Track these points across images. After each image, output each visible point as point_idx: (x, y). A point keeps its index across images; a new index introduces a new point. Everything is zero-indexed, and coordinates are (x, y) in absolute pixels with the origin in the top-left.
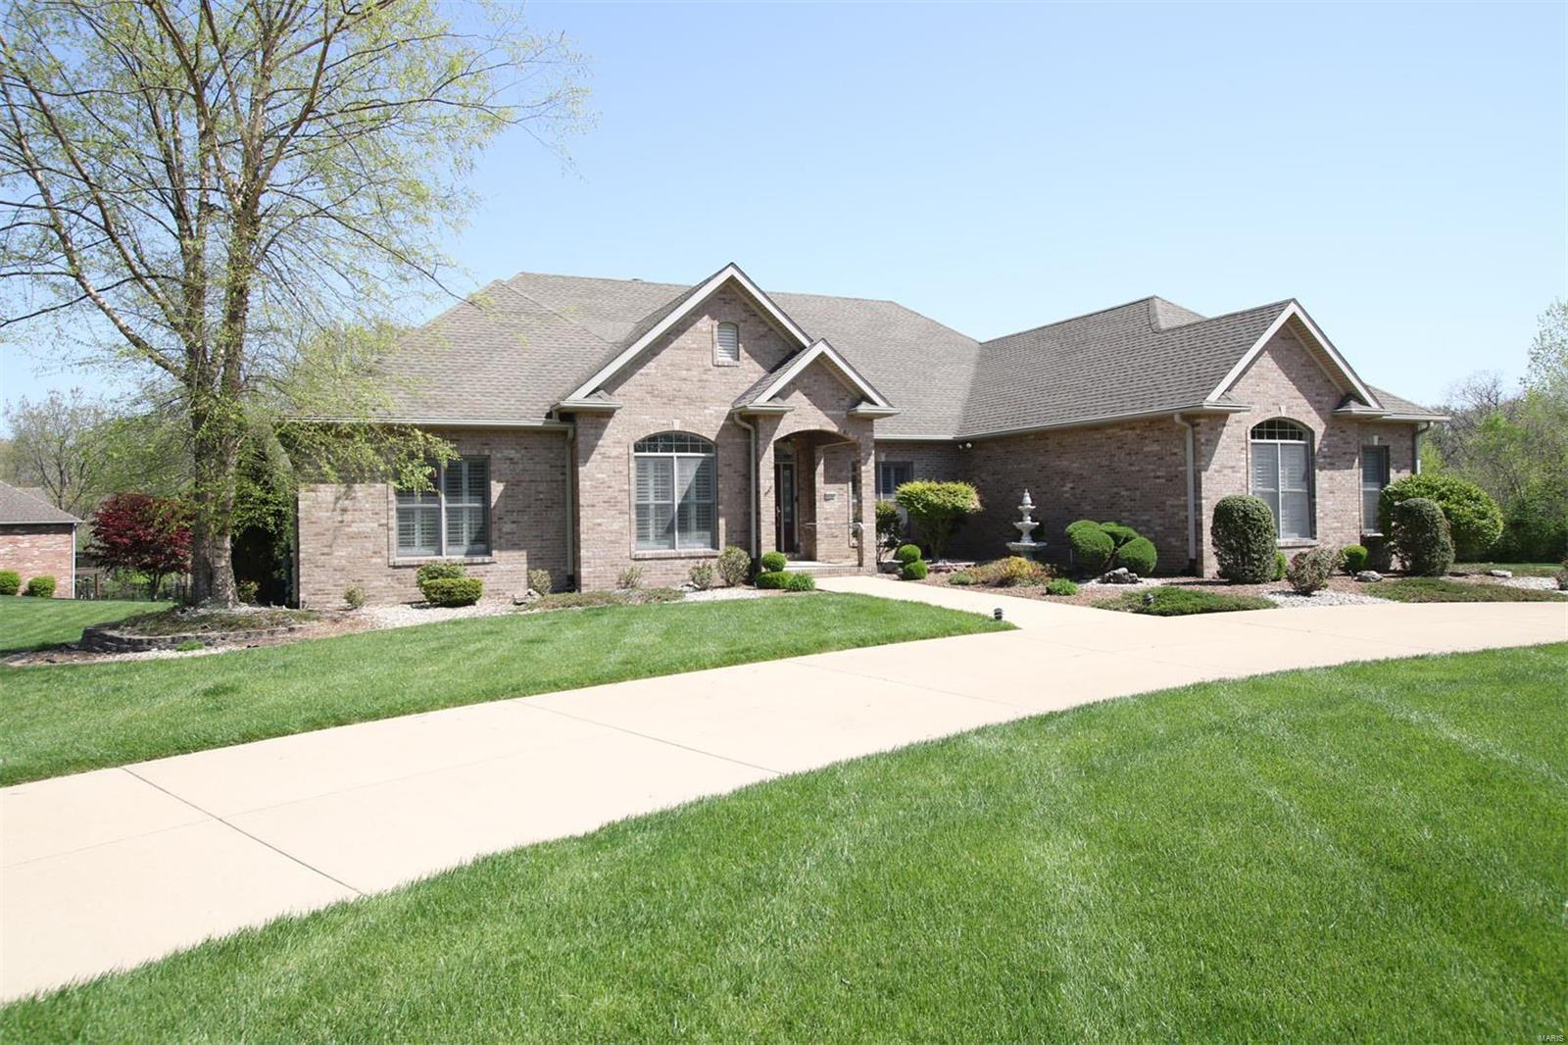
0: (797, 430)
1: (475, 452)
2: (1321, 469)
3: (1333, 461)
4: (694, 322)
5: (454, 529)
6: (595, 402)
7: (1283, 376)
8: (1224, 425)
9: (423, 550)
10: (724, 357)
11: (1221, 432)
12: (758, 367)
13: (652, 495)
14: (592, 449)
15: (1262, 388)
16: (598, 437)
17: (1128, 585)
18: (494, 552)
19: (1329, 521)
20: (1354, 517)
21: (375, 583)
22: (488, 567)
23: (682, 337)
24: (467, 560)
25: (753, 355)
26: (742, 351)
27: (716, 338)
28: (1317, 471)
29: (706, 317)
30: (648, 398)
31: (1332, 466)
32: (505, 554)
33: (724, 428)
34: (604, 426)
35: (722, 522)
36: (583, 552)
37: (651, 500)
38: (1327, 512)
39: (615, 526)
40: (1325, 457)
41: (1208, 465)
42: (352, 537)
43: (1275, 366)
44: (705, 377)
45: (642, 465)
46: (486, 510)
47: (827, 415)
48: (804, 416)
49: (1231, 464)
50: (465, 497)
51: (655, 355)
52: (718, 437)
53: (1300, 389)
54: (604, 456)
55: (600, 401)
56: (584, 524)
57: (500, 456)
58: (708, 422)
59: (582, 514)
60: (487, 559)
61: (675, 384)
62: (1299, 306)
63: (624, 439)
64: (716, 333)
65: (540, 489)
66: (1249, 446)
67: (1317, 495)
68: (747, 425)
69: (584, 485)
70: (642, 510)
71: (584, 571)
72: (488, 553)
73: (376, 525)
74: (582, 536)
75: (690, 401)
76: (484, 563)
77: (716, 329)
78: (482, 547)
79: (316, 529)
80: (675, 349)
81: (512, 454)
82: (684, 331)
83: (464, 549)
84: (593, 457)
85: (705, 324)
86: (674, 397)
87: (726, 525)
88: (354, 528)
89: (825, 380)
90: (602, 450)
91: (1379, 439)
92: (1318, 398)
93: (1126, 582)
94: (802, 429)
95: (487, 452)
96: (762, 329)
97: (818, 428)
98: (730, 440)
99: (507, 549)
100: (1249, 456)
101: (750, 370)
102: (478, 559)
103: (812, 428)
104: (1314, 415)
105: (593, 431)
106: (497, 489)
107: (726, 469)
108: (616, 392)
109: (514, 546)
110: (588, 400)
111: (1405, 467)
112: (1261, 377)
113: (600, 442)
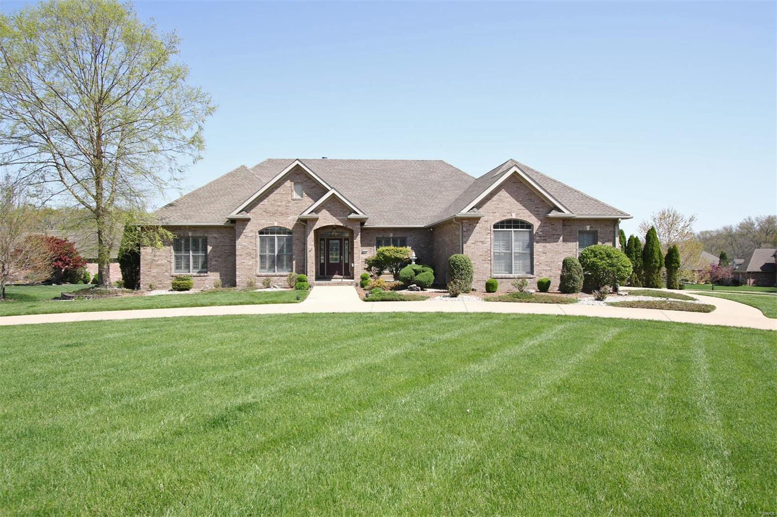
0: (324, 225)
1: (202, 235)
2: (537, 243)
3: (545, 238)
4: (284, 183)
5: (195, 262)
6: (240, 216)
7: (514, 200)
8: (477, 223)
9: (184, 271)
10: (296, 196)
11: (475, 226)
12: (311, 200)
13: (267, 251)
14: (241, 233)
15: (501, 205)
16: (244, 229)
17: (415, 292)
18: (208, 272)
19: (542, 267)
20: (559, 265)
21: (166, 282)
22: (206, 278)
23: (279, 189)
24: (198, 275)
25: (309, 195)
26: (304, 193)
27: (293, 189)
28: (535, 243)
29: (289, 181)
30: (264, 213)
31: (545, 241)
32: (212, 273)
33: (296, 225)
34: (246, 225)
35: (294, 262)
36: (237, 273)
37: (268, 253)
38: (541, 262)
39: (250, 263)
40: (540, 237)
41: (467, 240)
42: (158, 265)
43: (509, 196)
44: (288, 205)
45: (262, 240)
46: (206, 256)
47: (338, 219)
48: (326, 219)
49: (481, 240)
50: (200, 252)
51: (267, 197)
52: (293, 228)
53: (524, 206)
54: (246, 236)
55: (242, 216)
56: (238, 262)
57: (211, 236)
58: (289, 222)
59: (237, 258)
60: (206, 275)
61: (276, 208)
62: (518, 168)
63: (254, 230)
64: (293, 187)
65: (226, 248)
66: (492, 232)
67: (534, 254)
68: (304, 223)
69: (238, 247)
70: (262, 257)
71: (237, 280)
72: (206, 272)
73: (166, 261)
74: (237, 267)
75: (282, 214)
76: (204, 276)
77: (293, 186)
78: (205, 270)
79: (146, 262)
80: (276, 194)
81: (216, 235)
82: (279, 187)
83: (198, 270)
84: (241, 237)
85: (288, 184)
86: (275, 213)
87: (296, 263)
88: (159, 262)
89: (336, 205)
90: (245, 234)
91: (591, 227)
92: (537, 209)
93: (415, 290)
94: (326, 225)
95: (206, 235)
96: (313, 184)
97: (334, 224)
98: (298, 230)
99: (213, 271)
100: (492, 236)
101: (308, 200)
102: (203, 274)
103: (331, 224)
104: (533, 217)
105: (242, 227)
106: (209, 248)
107: (297, 241)
108: (251, 212)
109: (215, 270)
110: (237, 215)
111: (608, 241)
112: (501, 201)
113: (244, 231)
